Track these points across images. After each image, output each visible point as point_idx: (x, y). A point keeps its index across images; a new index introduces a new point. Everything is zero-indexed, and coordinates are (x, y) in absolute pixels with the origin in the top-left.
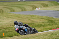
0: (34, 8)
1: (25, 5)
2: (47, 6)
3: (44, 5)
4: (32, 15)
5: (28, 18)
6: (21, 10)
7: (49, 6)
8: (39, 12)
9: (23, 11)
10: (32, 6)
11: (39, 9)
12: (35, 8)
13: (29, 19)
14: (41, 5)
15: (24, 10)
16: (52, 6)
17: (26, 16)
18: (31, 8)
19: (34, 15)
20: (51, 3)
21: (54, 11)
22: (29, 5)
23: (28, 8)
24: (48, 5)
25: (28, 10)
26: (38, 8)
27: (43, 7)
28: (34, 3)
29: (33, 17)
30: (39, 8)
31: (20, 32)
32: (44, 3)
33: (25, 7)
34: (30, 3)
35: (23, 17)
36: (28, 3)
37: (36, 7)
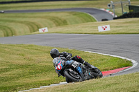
0: (33, 28)
1: (12, 21)
2: (64, 23)
3: (57, 22)
4: (29, 46)
5: (19, 52)
6: (3, 34)
7: (68, 23)
8: (45, 38)
9: (8, 36)
10: (28, 24)
11: (46, 30)
12: (36, 28)
13: (23, 55)
14: (52, 22)
15: (10, 34)
16: (77, 23)
17: (15, 48)
18: (27, 29)
19: (33, 44)
20: (74, 17)
22: (22, 22)
23: (21, 29)
24: (67, 21)
25: (20, 32)
26: (43, 29)
27: (54, 25)
28: (35, 17)
29: (32, 51)
30: (46, 28)
32: (57, 18)
33: (12, 25)
34: (24, 17)
35: (9, 50)
36: (19, 17)
37: (39, 27)
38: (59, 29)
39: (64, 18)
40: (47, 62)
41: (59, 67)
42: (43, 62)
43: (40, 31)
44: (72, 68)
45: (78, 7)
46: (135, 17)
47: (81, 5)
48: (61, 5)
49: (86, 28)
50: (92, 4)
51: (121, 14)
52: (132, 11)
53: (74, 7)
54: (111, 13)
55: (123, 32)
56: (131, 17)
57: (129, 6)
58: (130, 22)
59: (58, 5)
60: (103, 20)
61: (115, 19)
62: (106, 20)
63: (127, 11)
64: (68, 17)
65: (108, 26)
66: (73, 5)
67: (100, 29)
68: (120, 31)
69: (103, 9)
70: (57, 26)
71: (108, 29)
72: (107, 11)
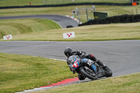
2: (29, 30)
3: (22, 29)
7: (33, 30)
11: (11, 38)
14: (16, 29)
16: (42, 30)
20: (39, 23)
21: (45, 43)
24: (32, 28)
26: (8, 36)
27: (19, 32)
30: (10, 35)
31: (83, 70)
32: (22, 25)
38: (24, 36)
39: (28, 25)
40: (11, 70)
41: (75, 65)
42: (7, 70)
43: (5, 38)
44: (88, 66)
45: (43, 14)
46: (100, 23)
47: (46, 11)
48: (25, 12)
49: (51, 35)
50: (57, 11)
51: (86, 21)
52: (97, 17)
53: (39, 14)
54: (76, 19)
55: (89, 38)
56: (96, 24)
57: (94, 13)
58: (95, 29)
59: (23, 12)
60: (68, 27)
61: (80, 25)
62: (71, 27)
63: (92, 17)
64: (32, 24)
65: (73, 33)
66: (37, 12)
67: (65, 36)
68: (85, 38)
69: (68, 16)
70: (21, 33)
71: (73, 36)
72: (72, 17)
